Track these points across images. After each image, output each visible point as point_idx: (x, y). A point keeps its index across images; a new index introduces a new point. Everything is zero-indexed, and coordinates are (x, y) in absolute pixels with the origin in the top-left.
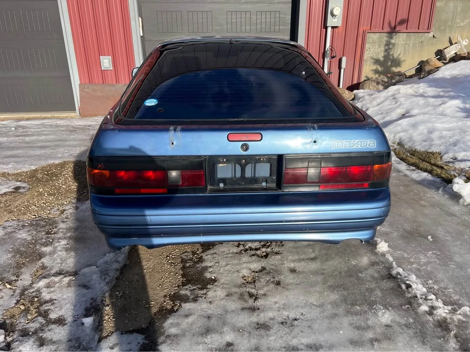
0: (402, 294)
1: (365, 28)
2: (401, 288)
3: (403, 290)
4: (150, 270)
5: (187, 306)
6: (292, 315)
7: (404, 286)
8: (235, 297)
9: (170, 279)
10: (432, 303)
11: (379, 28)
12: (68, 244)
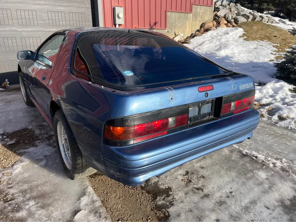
0: (257, 162)
1: (136, 26)
2: (254, 159)
3: (256, 160)
4: (123, 197)
5: (172, 210)
6: (228, 191)
7: (254, 158)
8: (191, 193)
9: (143, 198)
10: (272, 162)
11: (143, 26)
12: (38, 203)
